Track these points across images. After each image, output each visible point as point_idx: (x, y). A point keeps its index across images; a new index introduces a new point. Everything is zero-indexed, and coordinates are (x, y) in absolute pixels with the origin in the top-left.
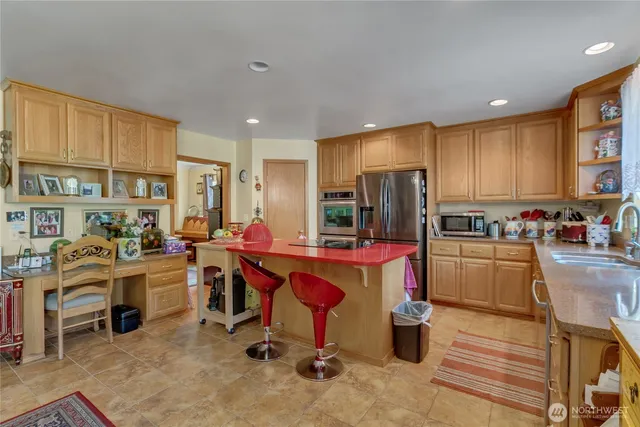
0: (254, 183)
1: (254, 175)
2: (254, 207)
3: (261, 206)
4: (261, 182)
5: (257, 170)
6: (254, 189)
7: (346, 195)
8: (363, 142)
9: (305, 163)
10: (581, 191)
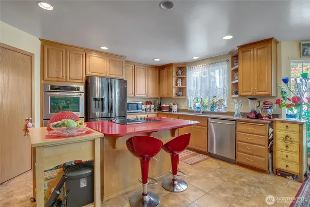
7: (73, 89)
8: (88, 55)
9: (31, 56)
10: (174, 95)
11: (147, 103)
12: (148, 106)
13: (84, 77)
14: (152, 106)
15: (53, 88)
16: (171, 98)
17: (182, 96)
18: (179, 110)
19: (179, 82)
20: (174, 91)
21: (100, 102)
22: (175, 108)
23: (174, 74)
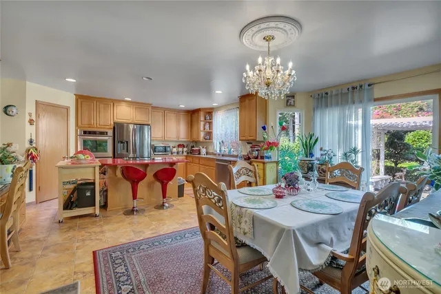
0: (27, 118)
1: (27, 111)
2: (28, 138)
3: (34, 138)
4: (34, 117)
5: (30, 108)
6: (27, 124)
7: (102, 133)
8: (115, 105)
9: (67, 109)
10: (201, 139)
11: (179, 146)
12: (180, 149)
13: (112, 123)
14: (185, 149)
15: (85, 132)
16: (199, 141)
17: (210, 139)
18: (207, 153)
19: (207, 126)
20: (202, 134)
21: (125, 144)
22: (203, 151)
23: (202, 119)
